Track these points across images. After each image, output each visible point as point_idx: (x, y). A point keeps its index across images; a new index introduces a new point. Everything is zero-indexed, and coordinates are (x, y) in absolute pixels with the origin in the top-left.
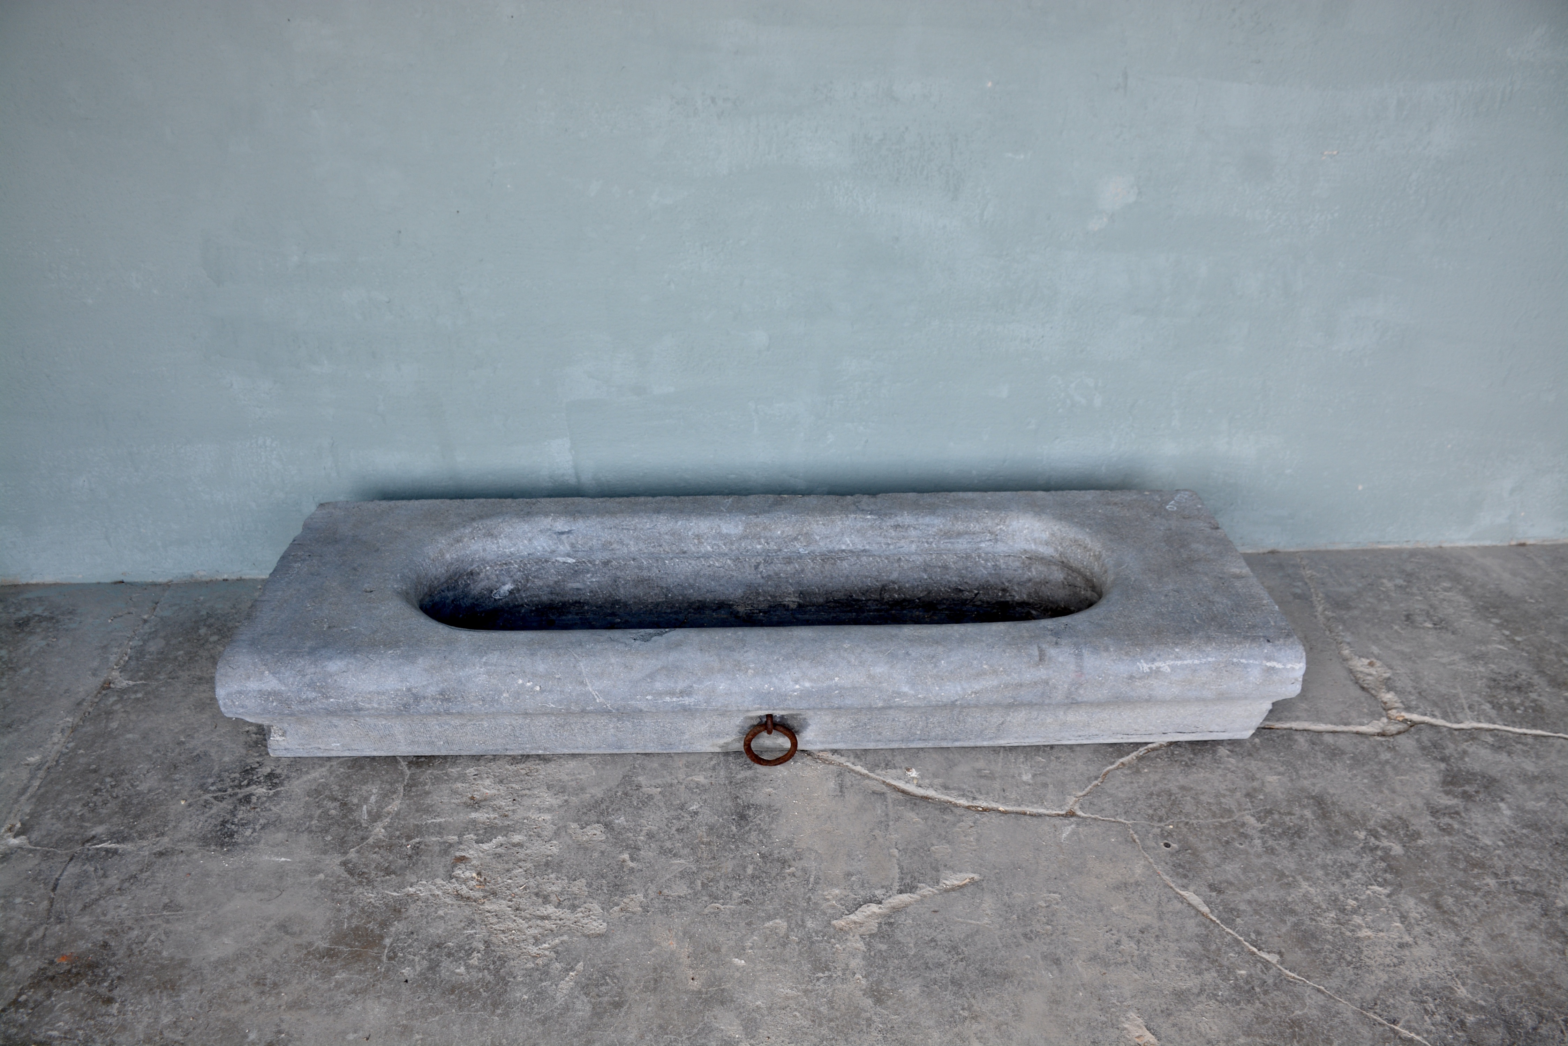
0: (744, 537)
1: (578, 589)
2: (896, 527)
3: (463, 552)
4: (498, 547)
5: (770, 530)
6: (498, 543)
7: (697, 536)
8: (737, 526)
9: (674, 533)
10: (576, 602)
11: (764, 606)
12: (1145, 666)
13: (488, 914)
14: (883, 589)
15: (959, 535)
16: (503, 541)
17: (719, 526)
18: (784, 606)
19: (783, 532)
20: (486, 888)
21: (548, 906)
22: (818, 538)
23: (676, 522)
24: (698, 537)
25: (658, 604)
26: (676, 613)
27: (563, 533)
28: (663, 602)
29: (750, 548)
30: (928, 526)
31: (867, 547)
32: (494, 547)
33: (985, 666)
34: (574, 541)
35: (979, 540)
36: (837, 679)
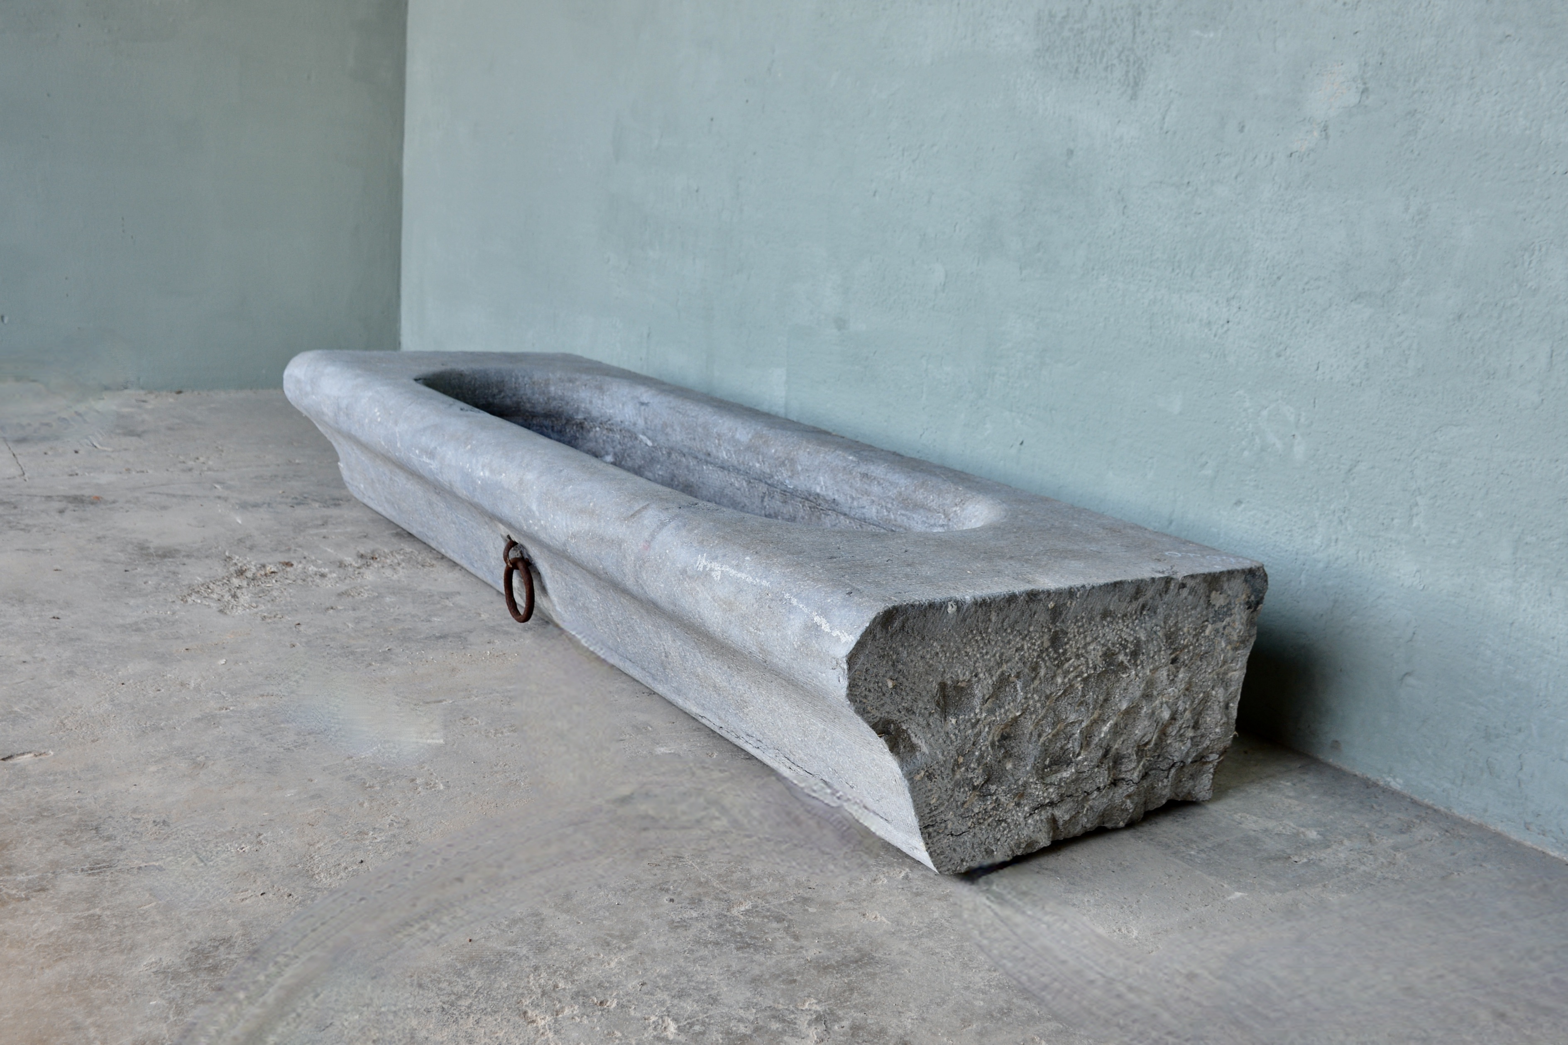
0: (749, 449)
2: (865, 475)
3: (569, 394)
4: (603, 405)
6: (603, 400)
7: (719, 435)
9: (705, 427)
12: (702, 562)
15: (917, 507)
16: (607, 399)
17: (736, 429)
19: (776, 451)
22: (800, 468)
27: (643, 404)
29: (751, 464)
31: (835, 497)
32: (600, 402)
34: (647, 416)
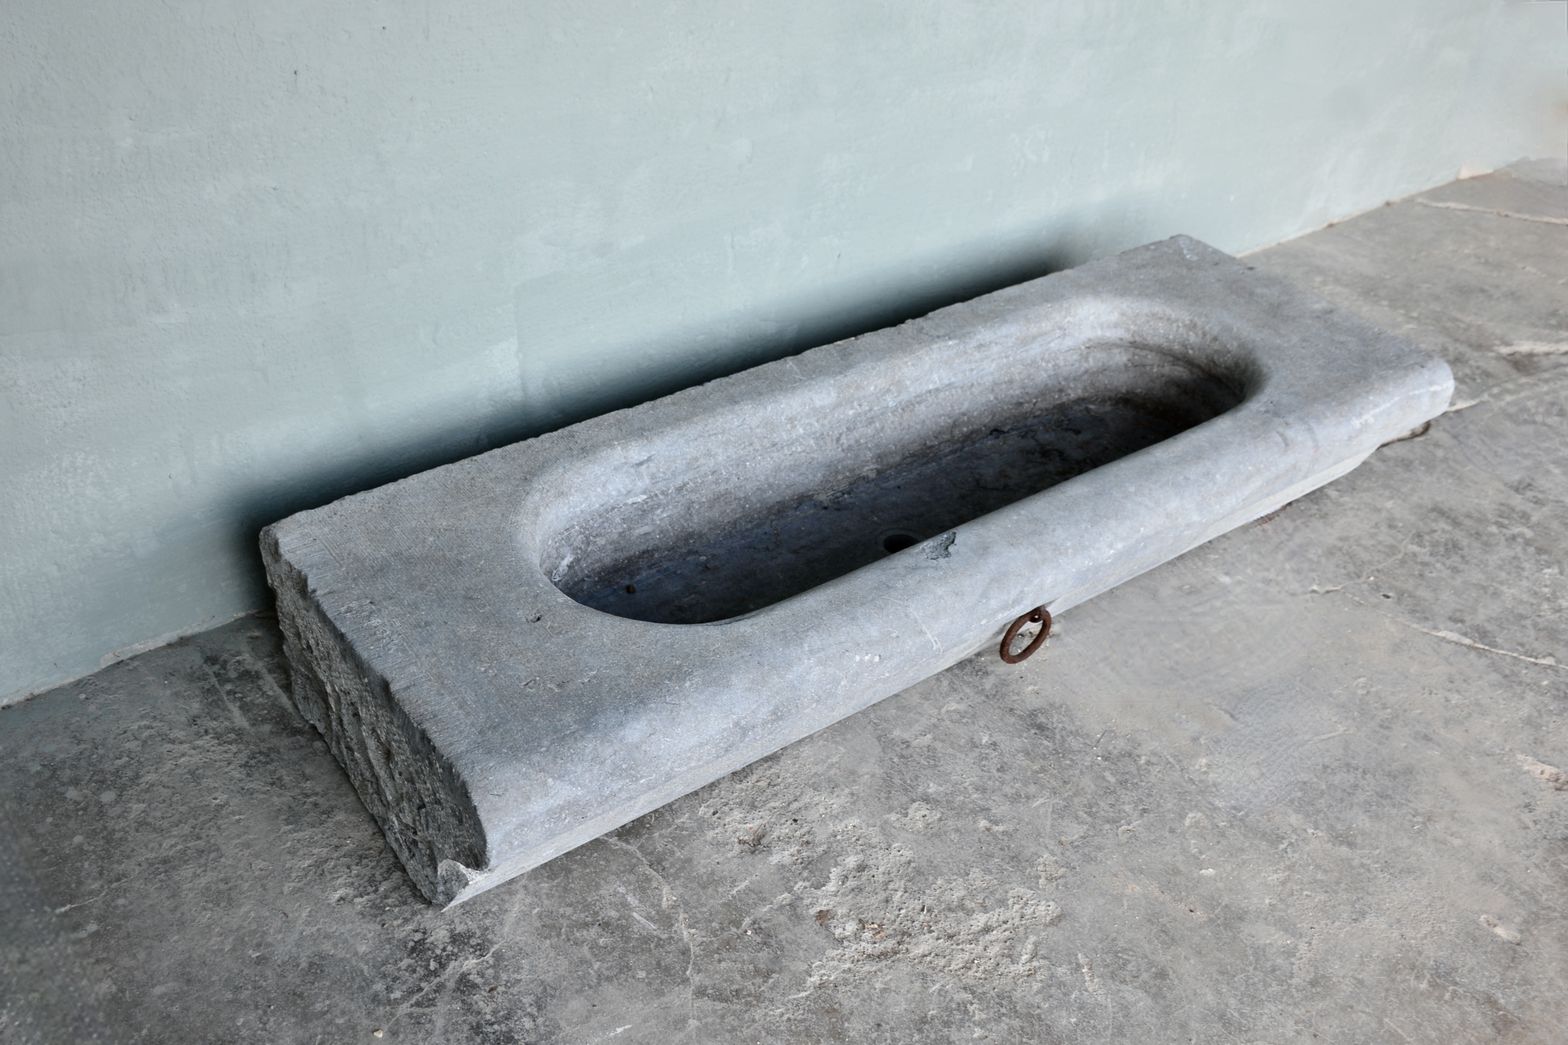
0: (838, 405)
1: (646, 534)
2: (980, 346)
3: (546, 530)
5: (863, 388)
6: (569, 503)
7: (789, 419)
8: (829, 394)
9: (766, 424)
10: (644, 552)
11: (844, 486)
12: (1356, 423)
13: (929, 959)
14: (955, 425)
15: (1034, 338)
16: (574, 499)
17: (811, 399)
18: (864, 478)
20: (890, 932)
21: (975, 916)
22: (908, 384)
23: (765, 408)
24: (791, 420)
25: (735, 522)
26: (758, 526)
27: (641, 464)
28: (740, 518)
29: (842, 416)
30: (1006, 337)
31: (953, 380)
33: (1250, 468)
34: (654, 470)
35: (1049, 339)
36: (1142, 529)
